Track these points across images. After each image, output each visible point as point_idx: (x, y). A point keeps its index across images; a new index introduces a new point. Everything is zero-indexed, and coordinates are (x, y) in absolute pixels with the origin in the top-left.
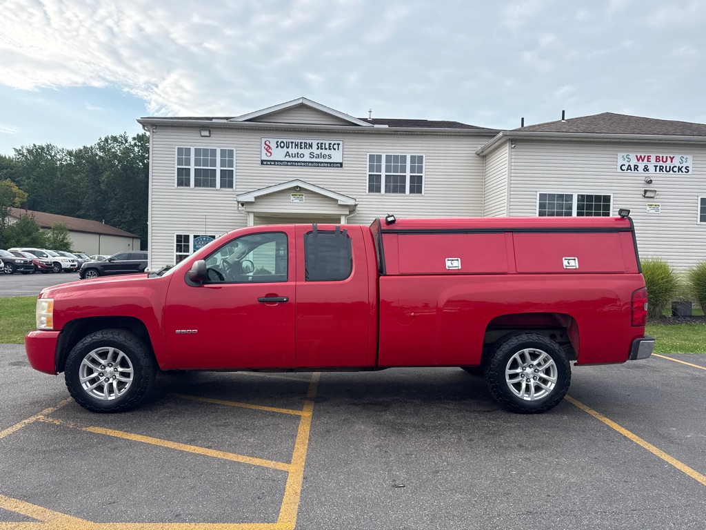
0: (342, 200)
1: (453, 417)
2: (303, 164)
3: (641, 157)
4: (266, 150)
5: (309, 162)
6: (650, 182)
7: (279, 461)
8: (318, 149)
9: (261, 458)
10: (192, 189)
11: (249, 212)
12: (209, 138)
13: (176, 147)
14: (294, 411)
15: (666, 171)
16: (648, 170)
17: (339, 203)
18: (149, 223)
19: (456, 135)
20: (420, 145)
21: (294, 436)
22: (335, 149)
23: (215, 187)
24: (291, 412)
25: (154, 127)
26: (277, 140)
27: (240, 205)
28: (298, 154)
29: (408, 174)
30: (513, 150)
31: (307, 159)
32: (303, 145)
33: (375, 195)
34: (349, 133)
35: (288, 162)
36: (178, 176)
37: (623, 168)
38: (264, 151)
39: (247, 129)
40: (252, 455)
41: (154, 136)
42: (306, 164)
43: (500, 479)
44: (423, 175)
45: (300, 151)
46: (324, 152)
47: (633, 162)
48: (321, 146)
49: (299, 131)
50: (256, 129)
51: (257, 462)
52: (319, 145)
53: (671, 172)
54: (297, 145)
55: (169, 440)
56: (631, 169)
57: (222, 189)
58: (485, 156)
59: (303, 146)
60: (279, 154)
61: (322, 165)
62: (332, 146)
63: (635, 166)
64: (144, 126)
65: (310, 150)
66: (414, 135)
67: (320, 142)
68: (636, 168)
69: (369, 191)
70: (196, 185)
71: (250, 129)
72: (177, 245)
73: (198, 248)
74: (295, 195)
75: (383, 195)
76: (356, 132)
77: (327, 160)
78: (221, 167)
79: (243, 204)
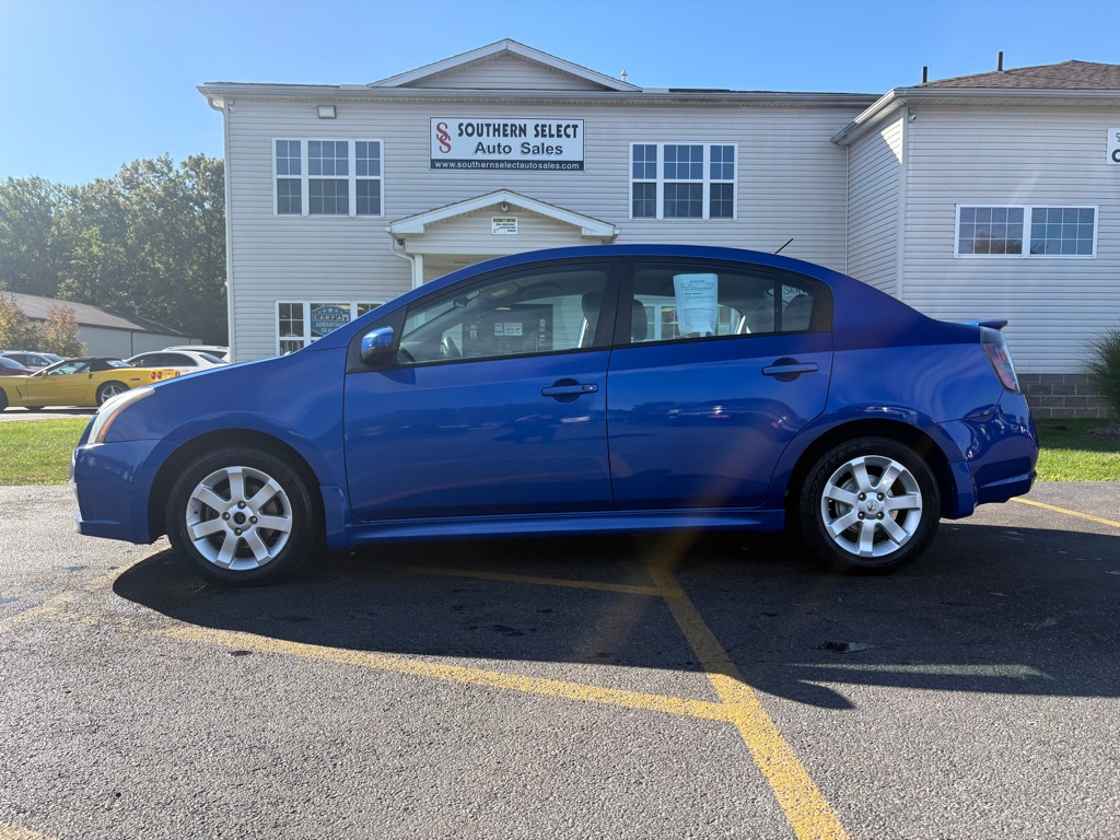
0: (591, 228)
2: (509, 165)
4: (441, 140)
5: (520, 162)
8: (536, 136)
9: (634, 689)
10: (305, 219)
11: (412, 256)
12: (334, 121)
13: (274, 140)
17: (584, 233)
18: (229, 283)
19: (795, 107)
20: (729, 121)
21: (680, 639)
22: (568, 136)
23: (347, 212)
25: (231, 103)
26: (461, 121)
27: (397, 246)
28: (499, 146)
29: (706, 181)
30: (911, 126)
31: (516, 155)
32: (509, 129)
33: (645, 222)
34: (595, 104)
35: (481, 161)
36: (279, 194)
37: (1118, 156)
38: (436, 143)
39: (404, 102)
41: (232, 120)
42: (515, 165)
44: (735, 181)
45: (504, 141)
46: (548, 141)
48: (543, 131)
49: (500, 103)
50: (420, 103)
54: (495, 130)
57: (360, 216)
58: (849, 146)
59: (509, 132)
60: (463, 148)
61: (546, 166)
62: (562, 129)
64: (211, 101)
65: (523, 139)
66: (711, 106)
67: (541, 122)
69: (635, 215)
70: (311, 212)
71: (410, 102)
72: (281, 324)
73: (319, 329)
74: (500, 220)
75: (660, 222)
76: (609, 102)
77: (553, 157)
78: (357, 174)
79: (401, 240)
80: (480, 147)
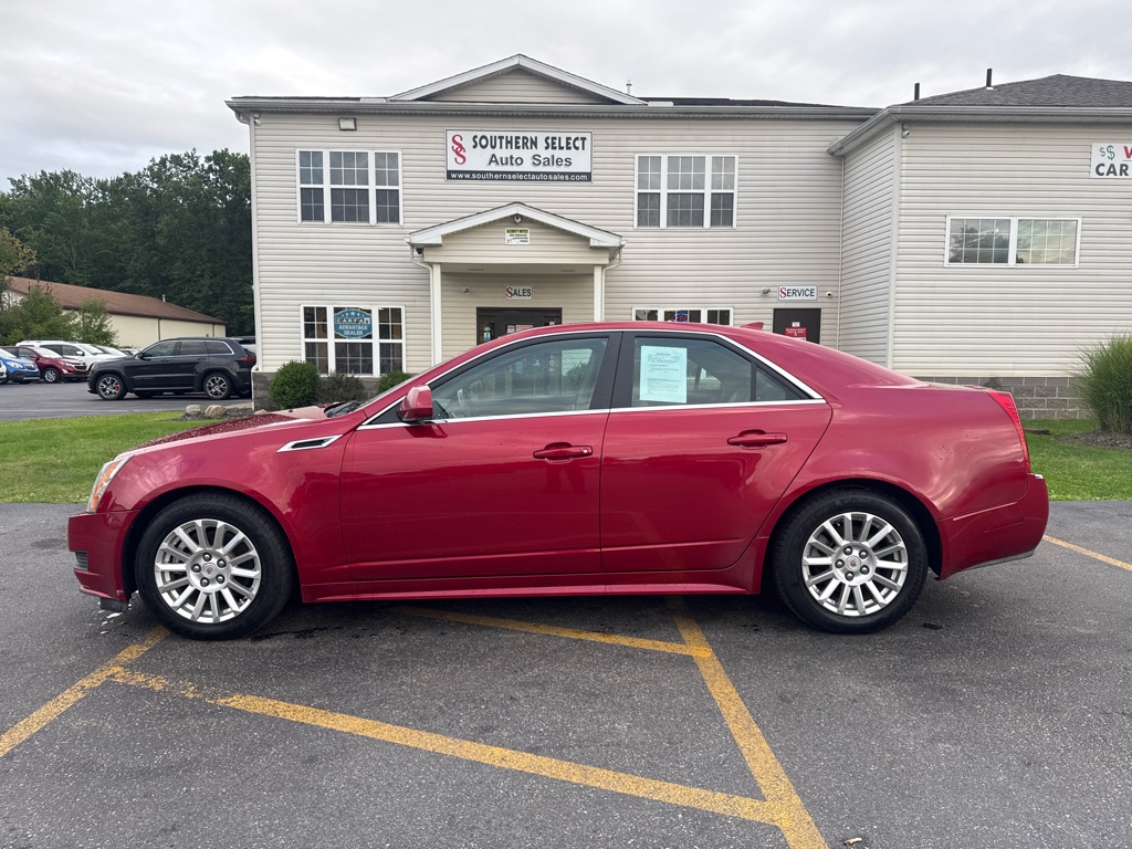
0: (598, 239)
2: (521, 176)
4: (456, 151)
5: (532, 173)
7: (731, 792)
8: (547, 148)
9: (680, 783)
10: (327, 226)
11: (431, 264)
12: (354, 133)
13: (297, 151)
17: (592, 243)
18: (256, 287)
19: (793, 120)
20: (730, 138)
21: (716, 714)
22: (577, 148)
23: (367, 220)
24: (662, 646)
25: (257, 116)
26: (475, 133)
27: (416, 253)
28: (511, 158)
29: (708, 192)
30: (904, 141)
31: (527, 166)
32: (521, 141)
33: (649, 231)
34: (603, 118)
35: (494, 173)
36: (302, 202)
37: (1101, 170)
38: (452, 155)
39: (421, 115)
41: (258, 132)
42: (526, 176)
44: (735, 191)
45: (516, 153)
46: (558, 154)
47: (1118, 161)
48: (553, 143)
49: (512, 116)
50: (436, 115)
51: (677, 794)
52: (550, 141)
54: (507, 142)
56: (1115, 173)
57: (381, 224)
58: (843, 157)
59: (521, 144)
60: (477, 160)
61: (556, 177)
62: (571, 142)
63: (1122, 166)
64: (238, 114)
65: (534, 151)
66: (719, 119)
67: (551, 135)
68: (1124, 169)
69: (639, 225)
70: (333, 220)
71: (426, 115)
72: (306, 325)
73: (342, 331)
74: (513, 231)
75: (663, 231)
76: (616, 115)
77: (563, 169)
78: (377, 184)
79: (420, 249)
80: (493, 160)
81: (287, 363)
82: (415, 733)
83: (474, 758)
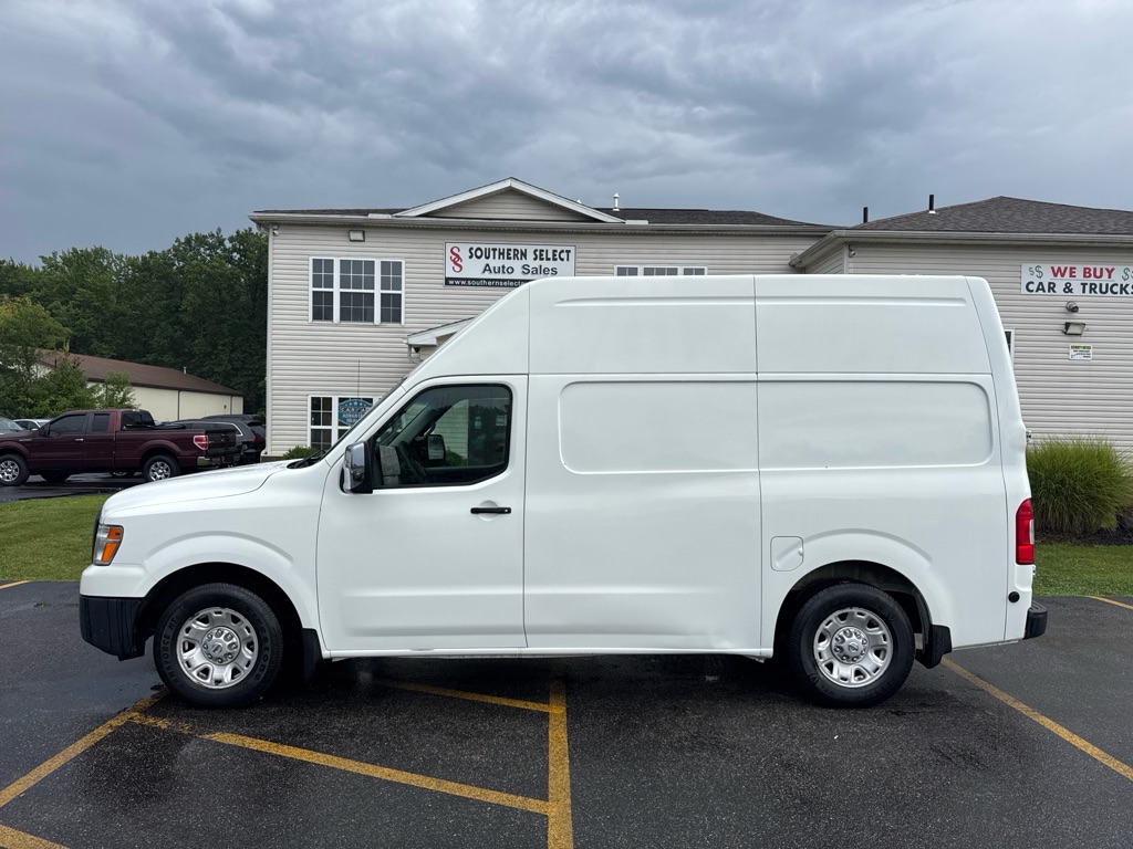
1: (794, 714)
2: (511, 283)
3: (1059, 269)
5: (521, 281)
6: (1074, 310)
7: (528, 796)
8: (535, 259)
9: (498, 791)
10: (336, 325)
12: (362, 244)
13: (311, 258)
14: (536, 705)
15: (1101, 292)
16: (1071, 291)
18: (269, 378)
19: (757, 236)
20: (700, 252)
21: (544, 751)
22: (562, 260)
23: (373, 321)
24: (532, 706)
25: (275, 227)
26: (471, 246)
27: (414, 354)
28: (503, 267)
30: (851, 260)
31: (518, 275)
32: (512, 253)
34: (586, 233)
35: (487, 280)
36: (314, 303)
37: (1031, 287)
38: (450, 264)
39: (423, 229)
40: (484, 785)
41: (276, 241)
42: (516, 283)
43: (892, 830)
45: (507, 263)
46: (545, 264)
47: (1047, 278)
48: (541, 255)
49: (505, 231)
50: (437, 229)
51: (493, 797)
53: (1109, 293)
54: (500, 254)
55: (345, 757)
56: (1043, 290)
57: (384, 324)
58: (804, 268)
59: (512, 255)
60: (473, 269)
62: (557, 254)
63: (1050, 284)
64: (260, 225)
65: (524, 262)
66: (689, 235)
67: (539, 248)
68: (1052, 287)
70: (342, 318)
71: (428, 229)
72: (312, 413)
73: (345, 419)
76: (598, 231)
78: (382, 289)
79: (418, 349)
81: (293, 448)
82: (335, 758)
83: (367, 773)
